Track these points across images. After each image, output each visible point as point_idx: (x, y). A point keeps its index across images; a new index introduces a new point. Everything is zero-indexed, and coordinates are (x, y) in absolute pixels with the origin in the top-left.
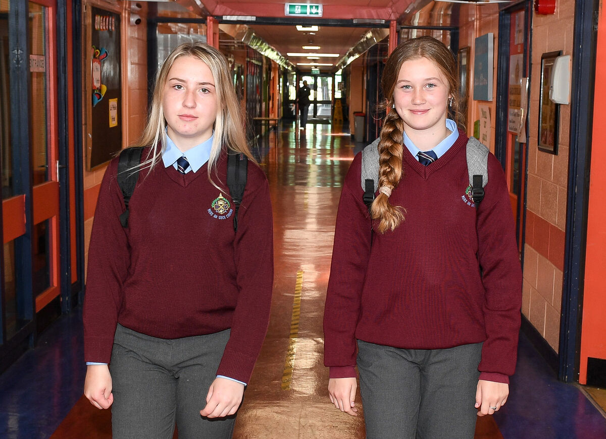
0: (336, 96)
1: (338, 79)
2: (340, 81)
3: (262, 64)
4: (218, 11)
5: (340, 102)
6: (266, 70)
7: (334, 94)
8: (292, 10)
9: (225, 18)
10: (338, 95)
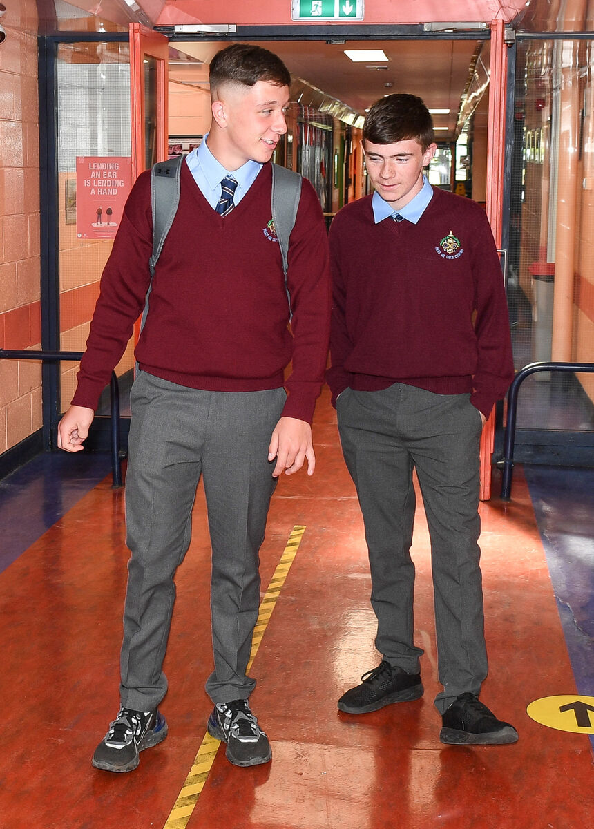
0: (458, 178)
1: (461, 151)
2: (465, 154)
3: (333, 129)
4: (167, 16)
5: (462, 187)
6: (342, 137)
7: (455, 175)
8: (306, 9)
9: (178, 29)
10: (461, 176)
